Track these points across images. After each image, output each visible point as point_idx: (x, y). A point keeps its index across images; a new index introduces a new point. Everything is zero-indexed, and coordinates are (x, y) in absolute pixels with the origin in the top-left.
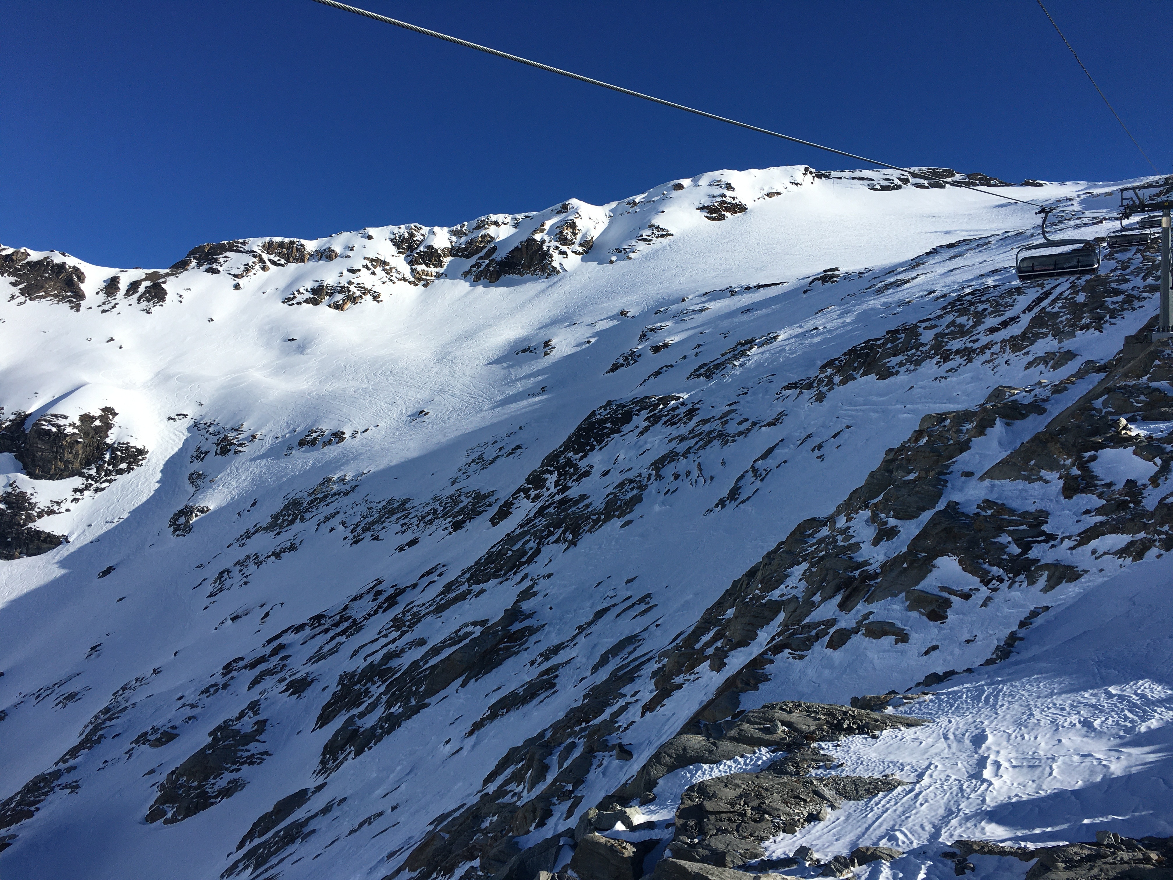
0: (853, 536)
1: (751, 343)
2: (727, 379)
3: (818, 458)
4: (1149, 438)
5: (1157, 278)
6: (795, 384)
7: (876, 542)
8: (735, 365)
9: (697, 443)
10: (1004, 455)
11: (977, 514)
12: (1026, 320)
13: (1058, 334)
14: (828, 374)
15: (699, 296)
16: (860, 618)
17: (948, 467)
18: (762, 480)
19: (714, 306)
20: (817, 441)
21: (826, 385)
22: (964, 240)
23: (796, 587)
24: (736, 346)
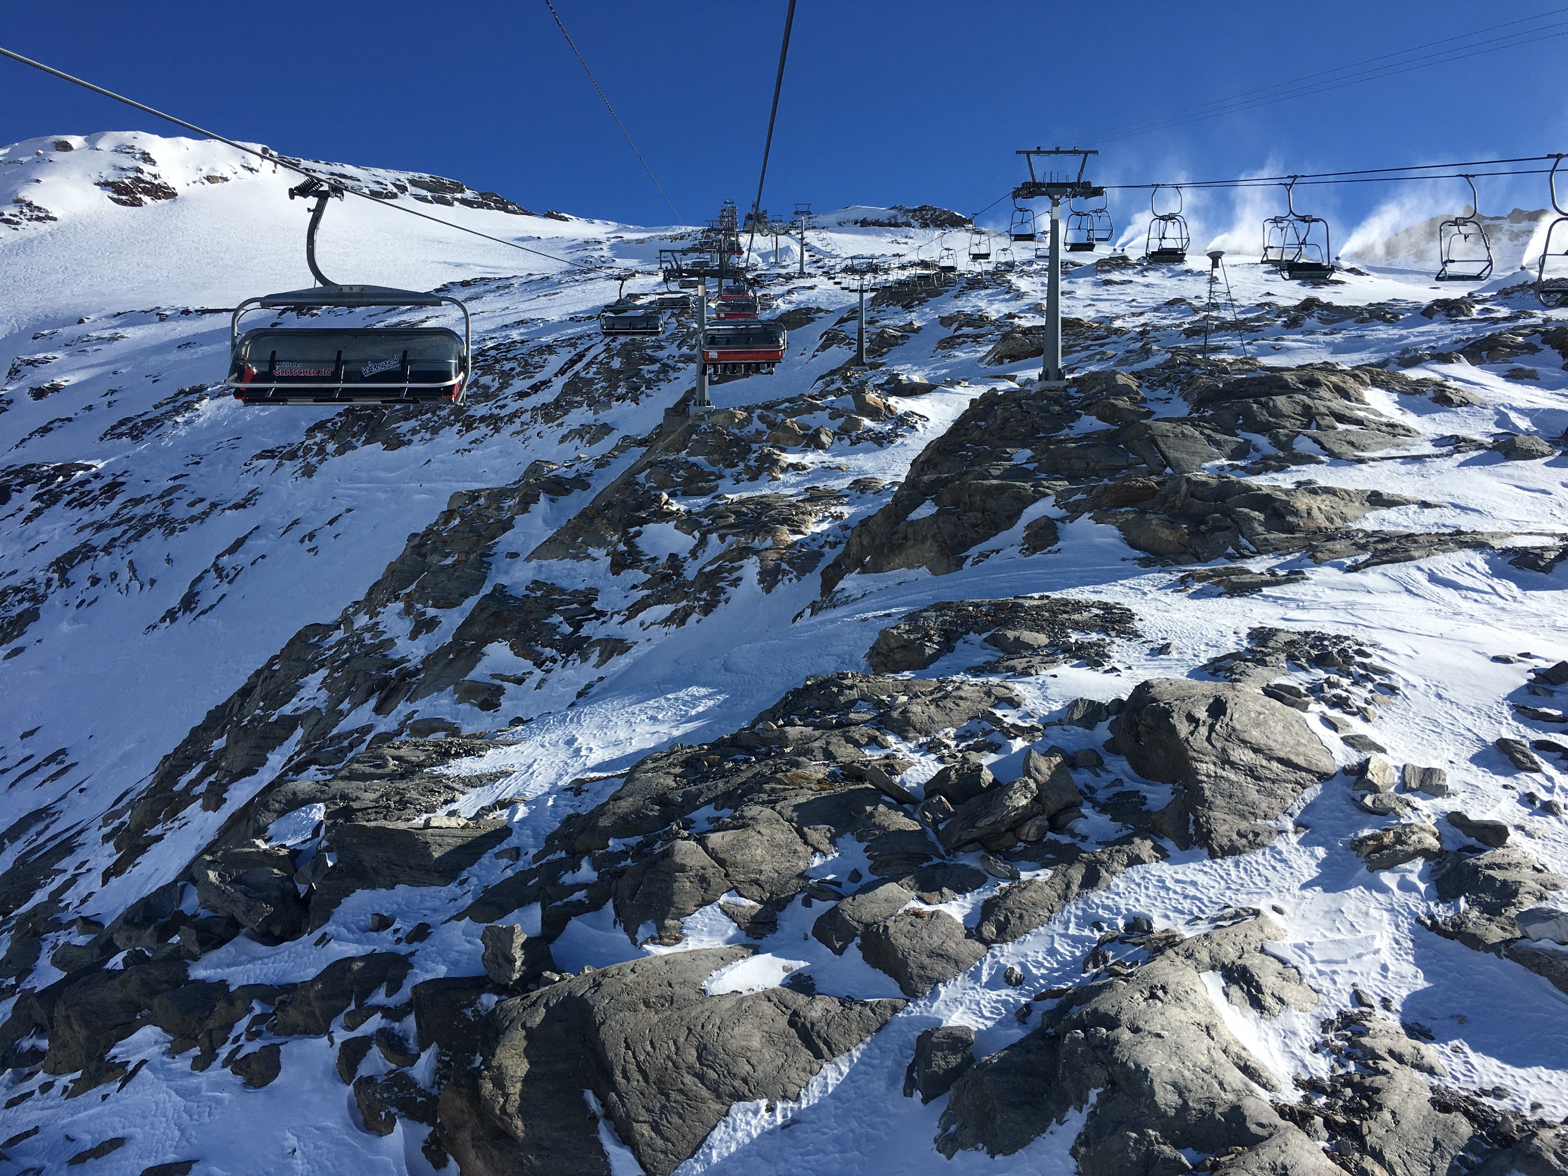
0: (384, 632)
1: (199, 391)
2: (166, 442)
3: (309, 551)
4: (689, 512)
5: (692, 348)
6: (272, 451)
7: (414, 636)
8: (177, 423)
9: (125, 532)
10: (550, 533)
11: (526, 596)
12: (559, 384)
13: (593, 403)
14: (318, 440)
15: (107, 317)
16: (403, 719)
17: (490, 548)
18: (230, 582)
19: (133, 334)
20: (307, 529)
21: (317, 455)
22: (482, 279)
23: (315, 698)
24: (177, 395)
